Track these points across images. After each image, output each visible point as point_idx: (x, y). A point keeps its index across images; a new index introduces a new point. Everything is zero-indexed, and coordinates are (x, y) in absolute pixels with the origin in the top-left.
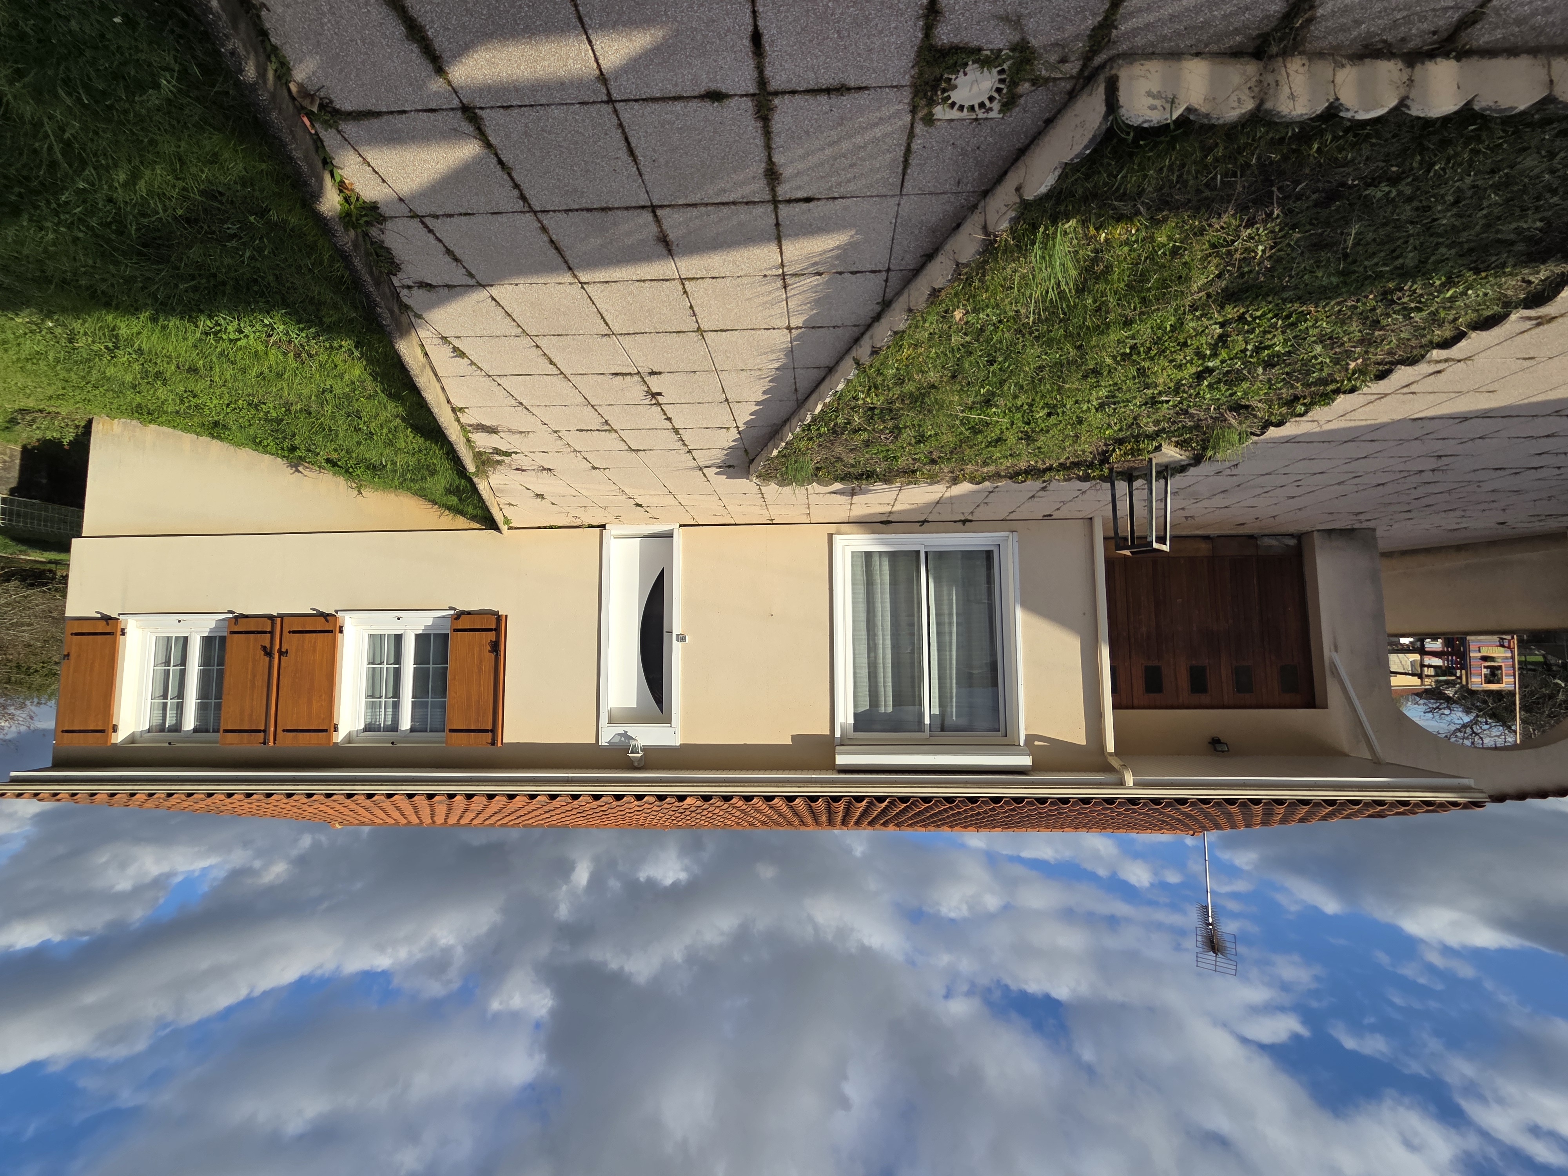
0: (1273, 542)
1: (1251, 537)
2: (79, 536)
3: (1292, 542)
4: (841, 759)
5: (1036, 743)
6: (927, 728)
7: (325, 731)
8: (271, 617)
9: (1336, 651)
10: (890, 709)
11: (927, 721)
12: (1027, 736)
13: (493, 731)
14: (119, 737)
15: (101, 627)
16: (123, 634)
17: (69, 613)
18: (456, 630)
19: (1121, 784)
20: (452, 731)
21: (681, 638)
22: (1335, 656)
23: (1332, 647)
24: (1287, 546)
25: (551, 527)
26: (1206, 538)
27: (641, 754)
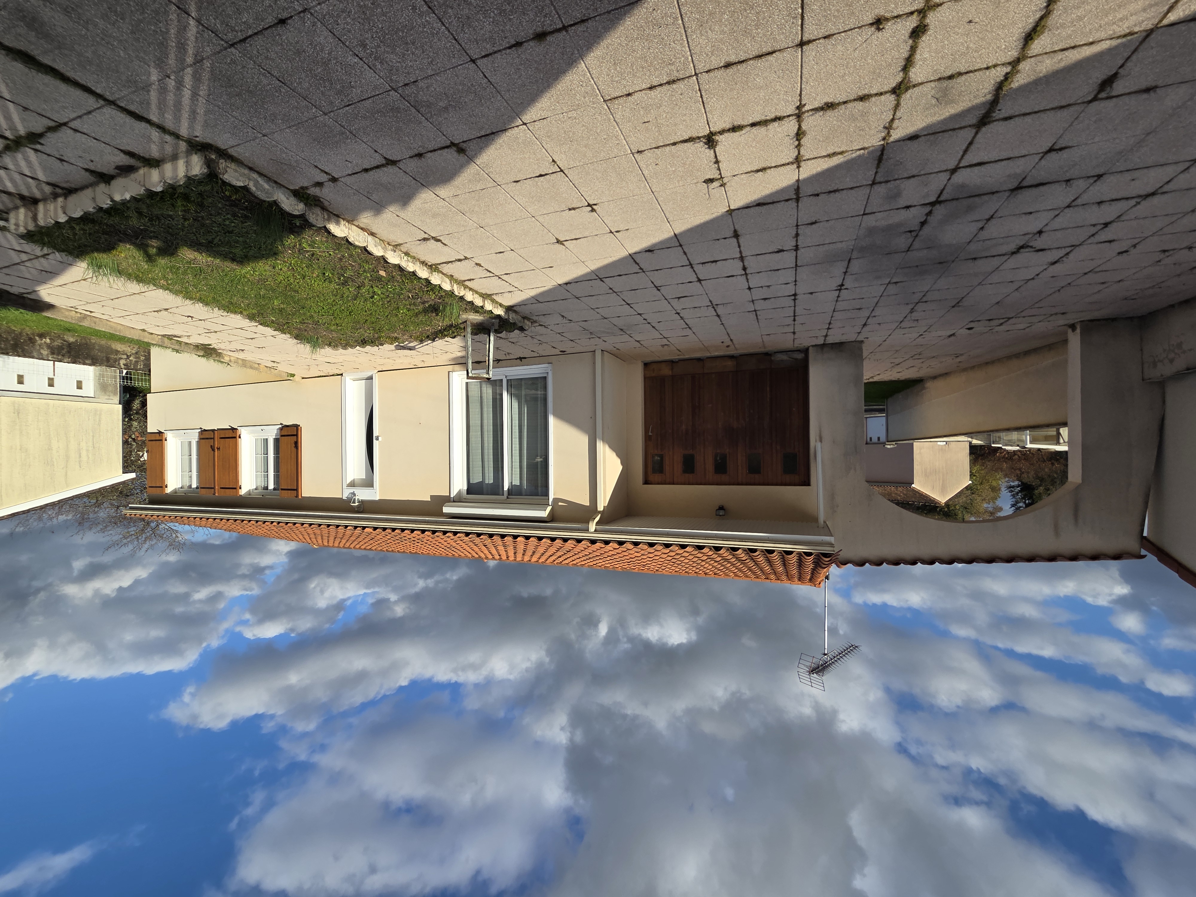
0: (784, 357)
1: (767, 354)
2: (150, 393)
3: (800, 356)
4: (446, 510)
5: (560, 504)
6: (506, 494)
7: (235, 488)
8: (213, 431)
9: (821, 441)
10: (491, 481)
11: (506, 488)
12: (554, 499)
13: (297, 490)
14: (169, 490)
15: (157, 437)
16: (166, 440)
17: (149, 430)
18: (282, 436)
19: (587, 530)
20: (282, 489)
21: (377, 439)
22: (819, 445)
23: (818, 438)
24: (796, 359)
25: (320, 377)
26: (732, 357)
27: (357, 504)
